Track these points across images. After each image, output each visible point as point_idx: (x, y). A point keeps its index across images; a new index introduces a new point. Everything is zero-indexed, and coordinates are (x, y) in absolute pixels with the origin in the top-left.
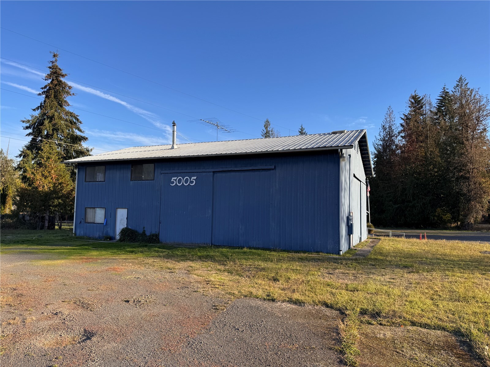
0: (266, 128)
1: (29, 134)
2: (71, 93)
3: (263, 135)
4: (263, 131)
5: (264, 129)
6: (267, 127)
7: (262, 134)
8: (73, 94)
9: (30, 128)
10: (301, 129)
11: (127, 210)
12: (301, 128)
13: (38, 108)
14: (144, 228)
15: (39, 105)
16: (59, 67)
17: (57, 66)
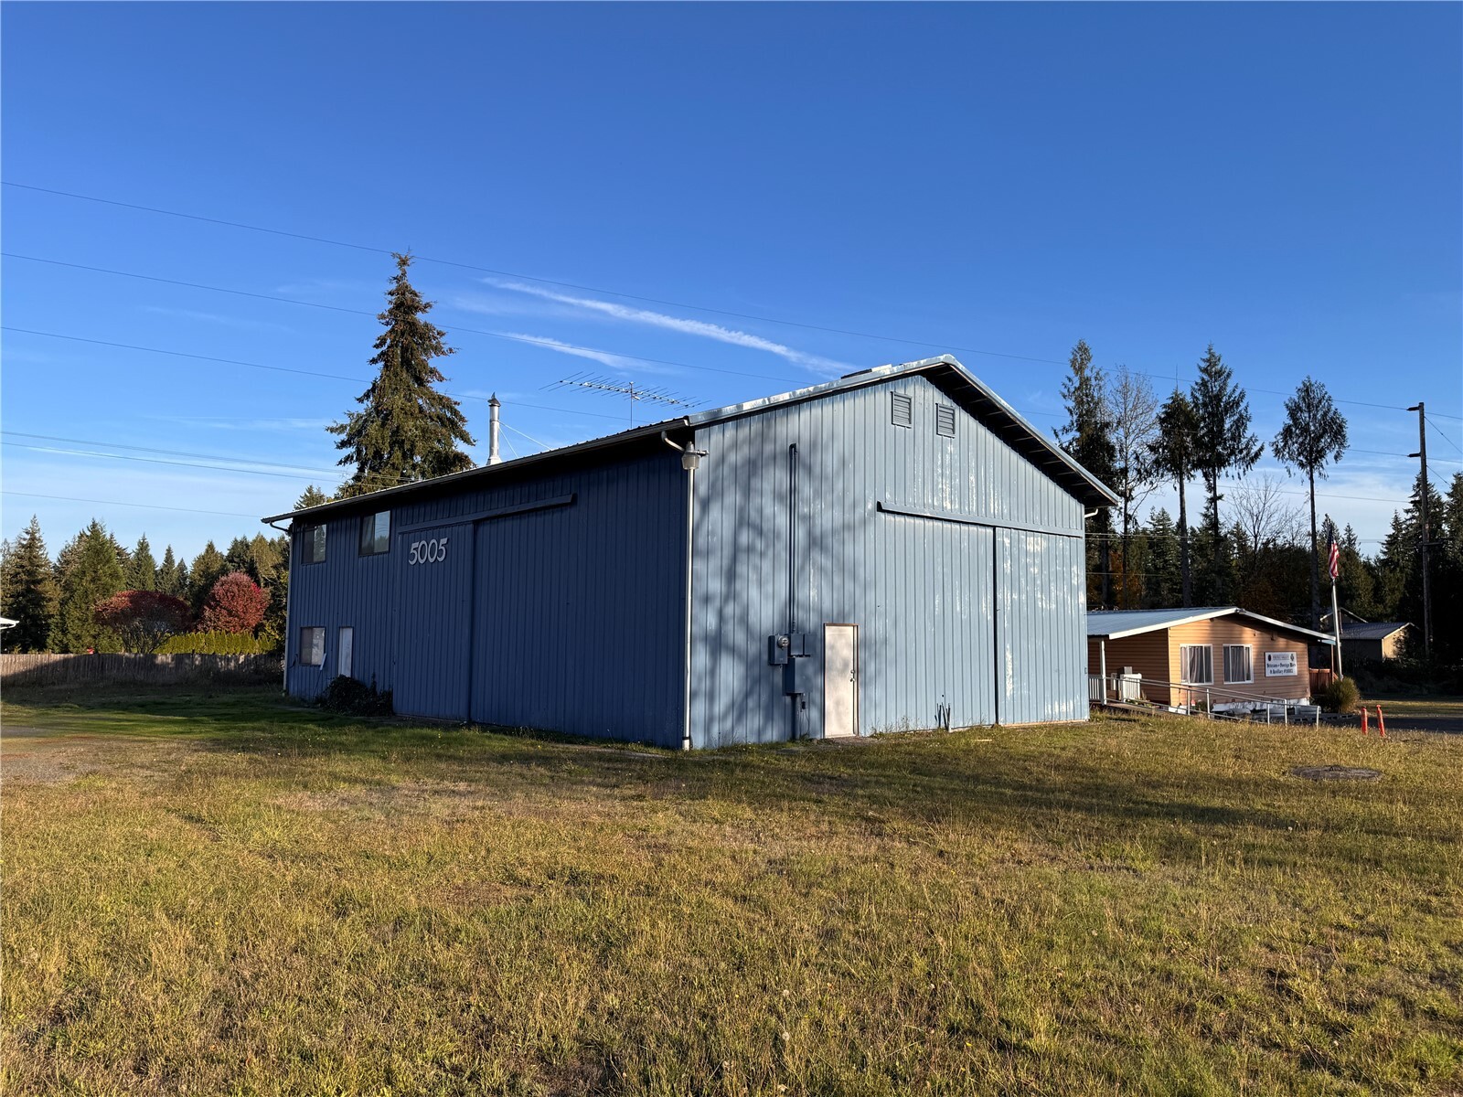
0: (1079, 370)
1: (348, 459)
2: (445, 348)
3: (1066, 393)
4: (1067, 382)
5: (1071, 373)
6: (1080, 368)
7: (1066, 391)
8: (451, 350)
9: (350, 444)
10: (1208, 361)
11: (351, 630)
12: (1207, 356)
13: (367, 396)
14: (374, 676)
15: (370, 387)
16: (413, 288)
17: (407, 287)
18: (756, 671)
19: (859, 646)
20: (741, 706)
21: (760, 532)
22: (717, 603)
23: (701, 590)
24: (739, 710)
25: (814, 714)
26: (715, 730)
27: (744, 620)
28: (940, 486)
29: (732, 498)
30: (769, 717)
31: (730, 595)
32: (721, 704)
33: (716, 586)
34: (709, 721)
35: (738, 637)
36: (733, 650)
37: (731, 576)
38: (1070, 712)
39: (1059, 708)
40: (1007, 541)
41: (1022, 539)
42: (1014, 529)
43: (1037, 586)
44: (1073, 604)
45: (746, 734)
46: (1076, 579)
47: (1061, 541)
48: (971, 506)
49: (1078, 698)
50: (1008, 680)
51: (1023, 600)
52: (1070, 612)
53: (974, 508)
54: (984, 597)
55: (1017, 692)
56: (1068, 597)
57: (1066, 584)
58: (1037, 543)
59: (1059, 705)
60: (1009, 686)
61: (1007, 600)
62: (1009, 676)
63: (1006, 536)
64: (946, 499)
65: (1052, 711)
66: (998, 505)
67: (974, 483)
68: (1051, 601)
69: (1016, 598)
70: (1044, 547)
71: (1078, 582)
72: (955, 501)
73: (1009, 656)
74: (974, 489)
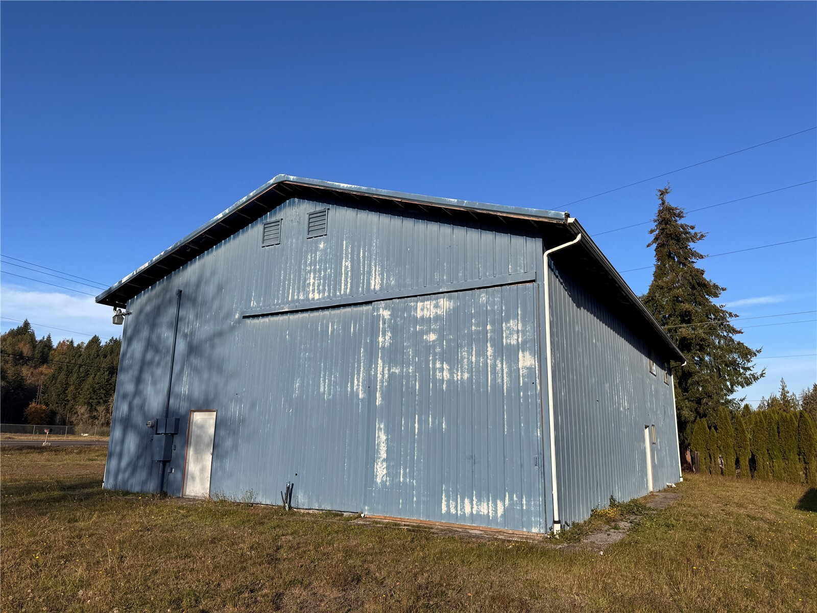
19: (217, 425)
20: (135, 463)
21: (157, 350)
22: (129, 398)
23: (122, 392)
24: (134, 466)
25: (179, 475)
26: (120, 477)
27: (142, 407)
28: (308, 281)
29: (145, 333)
30: (150, 474)
31: (138, 392)
32: (124, 463)
33: (130, 388)
34: (118, 471)
35: (138, 419)
36: (135, 428)
37: (139, 380)
38: (495, 517)
39: (472, 508)
40: (386, 314)
41: (411, 306)
42: (398, 298)
43: (435, 354)
44: (505, 370)
45: (135, 484)
46: (515, 337)
47: (483, 295)
48: (345, 290)
49: (515, 499)
50: (379, 463)
51: (409, 372)
52: (500, 381)
53: (348, 290)
54: (356, 376)
55: (393, 480)
56: (495, 362)
57: (491, 346)
58: (437, 306)
59: (472, 504)
60: (381, 471)
61: (383, 375)
62: (382, 459)
63: (385, 308)
64: (314, 291)
65: (457, 511)
66: (382, 279)
67: (350, 267)
68: (462, 370)
69: (397, 371)
70: (449, 308)
71: (520, 340)
72: (324, 290)
73: (382, 437)
74: (349, 272)
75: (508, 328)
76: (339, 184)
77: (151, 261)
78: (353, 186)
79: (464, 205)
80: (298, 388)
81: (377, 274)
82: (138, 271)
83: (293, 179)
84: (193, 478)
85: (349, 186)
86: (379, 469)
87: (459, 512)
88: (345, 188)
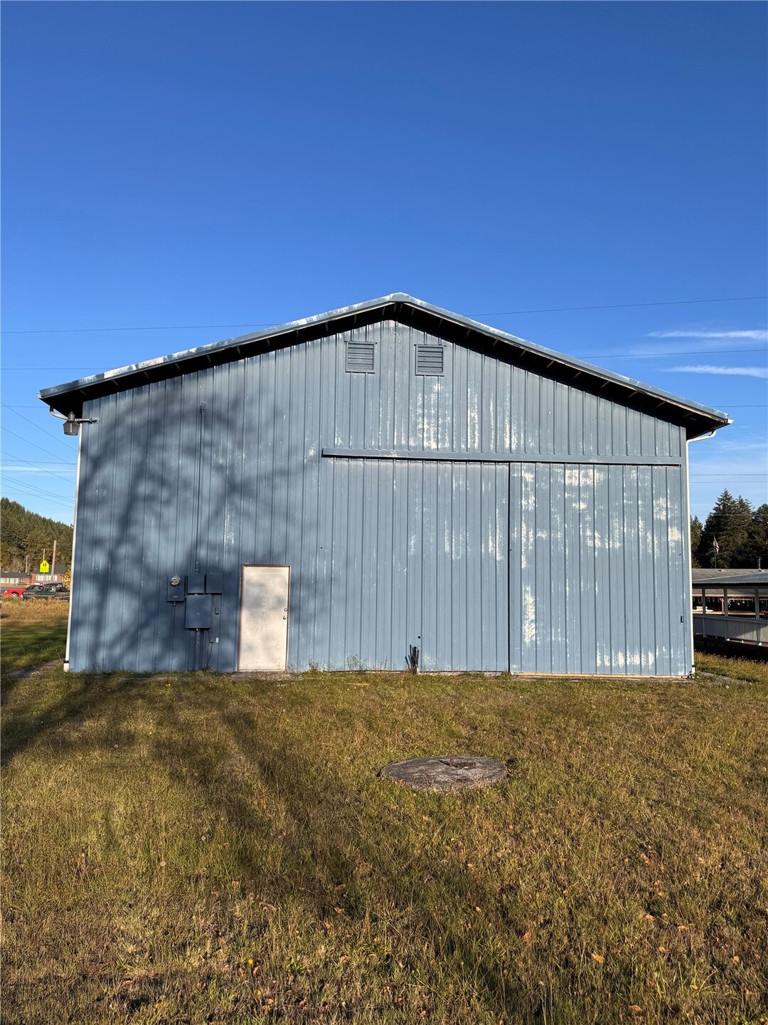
18: (152, 606)
19: (294, 584)
21: (163, 482)
22: (108, 545)
24: (132, 638)
26: (102, 655)
27: (139, 559)
28: (420, 426)
29: (131, 455)
31: (125, 537)
32: (108, 635)
35: (133, 575)
36: (126, 587)
37: (125, 521)
38: (647, 666)
39: (626, 660)
40: (529, 477)
41: (558, 473)
42: (543, 462)
43: (585, 522)
44: (656, 542)
45: (139, 660)
46: (664, 513)
47: (633, 471)
48: (473, 443)
49: (664, 650)
50: (527, 624)
51: (557, 538)
52: (650, 551)
53: (476, 445)
54: (490, 537)
55: (544, 638)
56: (646, 534)
57: (642, 520)
58: (586, 476)
59: (626, 657)
60: (529, 631)
61: (528, 539)
62: (530, 620)
63: (527, 471)
64: (429, 438)
65: (611, 663)
66: (519, 439)
67: (477, 419)
68: (613, 540)
69: (544, 536)
70: (599, 480)
71: (669, 516)
72: (444, 440)
73: (529, 599)
74: (477, 425)
75: (658, 505)
76: (488, 327)
77: (170, 357)
78: (507, 334)
79: (637, 385)
80: (415, 546)
81: (513, 432)
82: (141, 365)
83: (421, 303)
84: (251, 648)
85: (501, 332)
86: (527, 630)
87: (613, 664)
88: (496, 333)
